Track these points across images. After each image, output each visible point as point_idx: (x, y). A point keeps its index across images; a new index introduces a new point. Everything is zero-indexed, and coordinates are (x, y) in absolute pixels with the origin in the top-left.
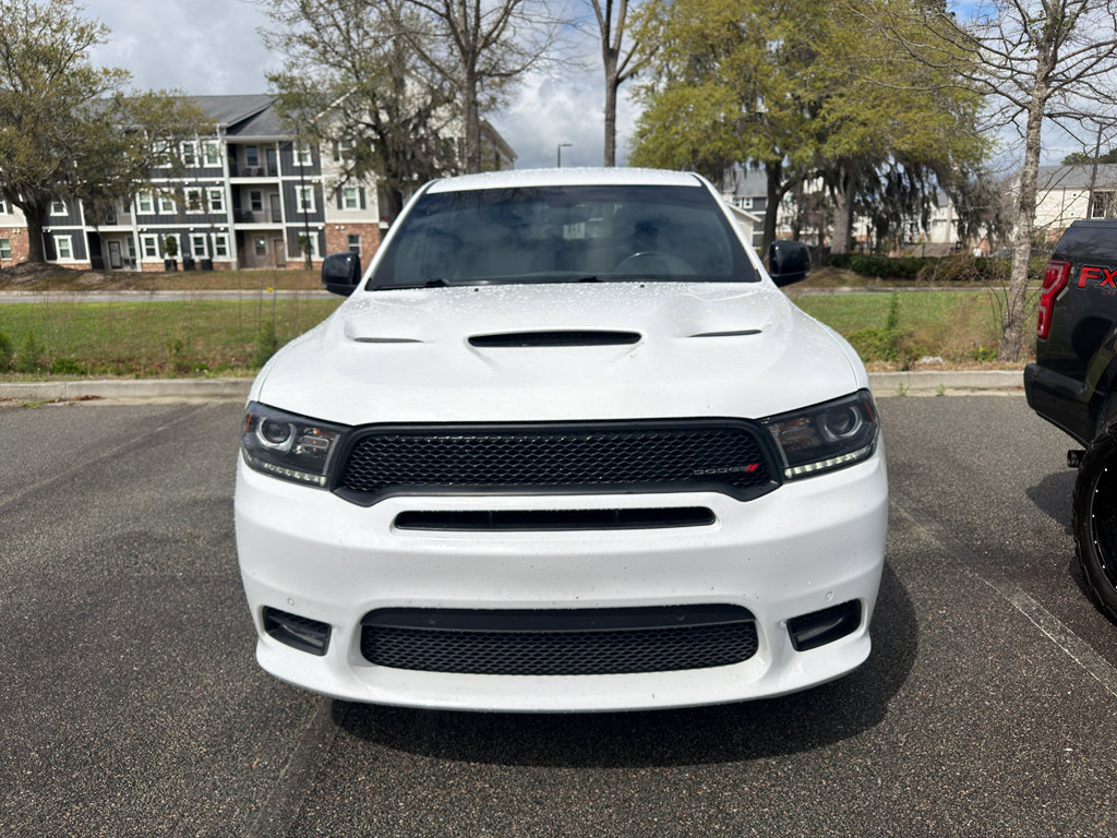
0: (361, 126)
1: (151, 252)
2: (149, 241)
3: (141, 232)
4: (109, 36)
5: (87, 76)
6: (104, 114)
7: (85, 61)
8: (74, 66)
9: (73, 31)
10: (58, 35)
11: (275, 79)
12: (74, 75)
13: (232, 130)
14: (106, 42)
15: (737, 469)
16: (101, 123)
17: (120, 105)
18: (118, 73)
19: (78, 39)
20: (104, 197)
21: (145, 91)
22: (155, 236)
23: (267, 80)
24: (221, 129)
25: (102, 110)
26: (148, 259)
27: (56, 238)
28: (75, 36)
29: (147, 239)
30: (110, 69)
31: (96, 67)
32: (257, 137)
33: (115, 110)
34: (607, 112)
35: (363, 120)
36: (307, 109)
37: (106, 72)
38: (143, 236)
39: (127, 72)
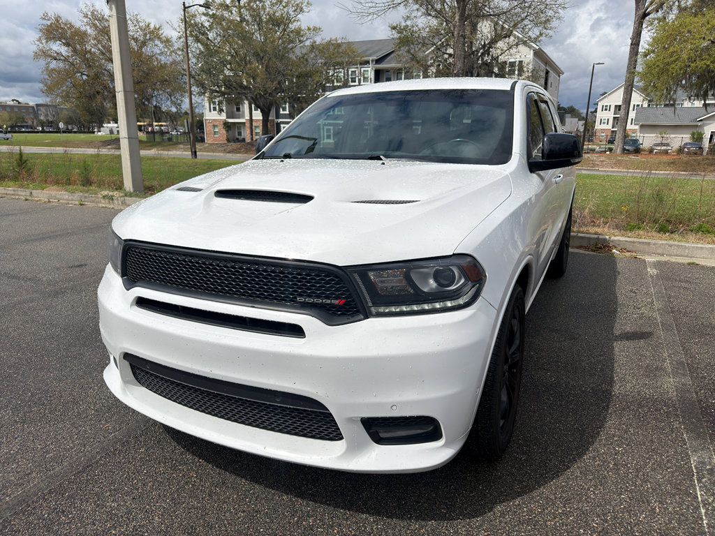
0: (446, 56)
1: (329, 137)
2: (328, 130)
3: (325, 125)
4: (311, 8)
5: (298, 32)
6: (306, 54)
7: (299, 23)
8: (292, 26)
9: (293, 6)
10: (285, 10)
11: (394, 28)
12: (292, 32)
13: (378, 61)
14: (309, 12)
15: (329, 301)
16: (304, 59)
17: (314, 48)
18: (315, 29)
19: (294, 11)
20: (301, 102)
21: (328, 39)
22: (332, 128)
23: (390, 29)
24: (372, 61)
25: (304, 51)
26: (327, 141)
27: (282, 126)
28: (293, 9)
29: (327, 129)
30: (311, 27)
31: (304, 27)
32: (393, 65)
33: (311, 51)
34: (632, 39)
35: (448, 52)
36: (412, 46)
37: (309, 29)
38: (326, 127)
39: (320, 29)
